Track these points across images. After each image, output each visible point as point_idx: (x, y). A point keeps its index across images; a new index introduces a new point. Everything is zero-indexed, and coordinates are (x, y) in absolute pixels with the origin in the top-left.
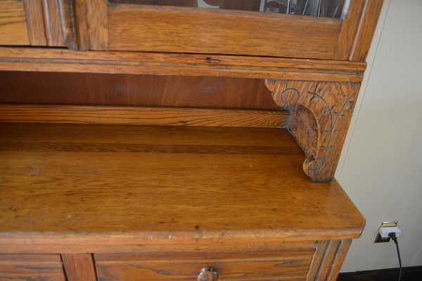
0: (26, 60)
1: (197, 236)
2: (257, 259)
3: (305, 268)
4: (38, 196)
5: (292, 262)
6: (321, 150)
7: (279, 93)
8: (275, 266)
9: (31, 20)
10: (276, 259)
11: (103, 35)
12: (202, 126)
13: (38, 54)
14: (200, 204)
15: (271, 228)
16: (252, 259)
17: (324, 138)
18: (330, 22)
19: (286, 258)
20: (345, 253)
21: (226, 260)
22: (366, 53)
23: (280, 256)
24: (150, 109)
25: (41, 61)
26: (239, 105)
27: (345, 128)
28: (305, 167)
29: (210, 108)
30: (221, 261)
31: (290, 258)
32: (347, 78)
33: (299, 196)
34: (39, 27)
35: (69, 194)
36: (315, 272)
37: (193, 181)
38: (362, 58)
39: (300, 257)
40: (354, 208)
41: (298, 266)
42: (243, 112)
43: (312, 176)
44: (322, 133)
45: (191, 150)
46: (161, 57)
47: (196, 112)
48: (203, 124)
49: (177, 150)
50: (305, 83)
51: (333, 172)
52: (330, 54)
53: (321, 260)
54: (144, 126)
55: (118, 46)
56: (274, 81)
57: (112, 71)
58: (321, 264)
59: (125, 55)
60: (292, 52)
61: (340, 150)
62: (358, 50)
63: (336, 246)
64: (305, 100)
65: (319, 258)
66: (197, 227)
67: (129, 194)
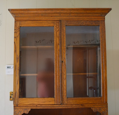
0: (54, 107)
7: (94, 110)
9: (55, 100)
11: (66, 102)
13: (56, 106)
18: (100, 97)
22: (107, 102)
25: (56, 107)
32: (105, 106)
34: (56, 102)
38: (106, 102)
46: (74, 105)
50: (98, 108)
52: (101, 102)
55: (68, 104)
56: (93, 108)
59: (69, 105)
60: (95, 103)
62: (105, 101)
64: (99, 111)
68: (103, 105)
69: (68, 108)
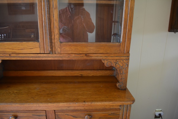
0: (39, 57)
1: (84, 103)
2: (103, 112)
3: (119, 116)
4: (39, 95)
5: (114, 113)
6: (121, 80)
7: (106, 63)
8: (109, 115)
9: (41, 47)
10: (109, 112)
11: (59, 50)
12: (87, 76)
13: (42, 55)
14: (85, 96)
15: (105, 101)
16: (101, 112)
17: (121, 76)
18: (117, 44)
19: (112, 112)
20: (130, 110)
21: (94, 113)
22: (129, 51)
23: (110, 111)
24: (71, 71)
25: (42, 57)
26: (99, 69)
27: (127, 72)
28: (117, 85)
29: (89, 70)
30: (92, 113)
31: (113, 112)
32: (125, 58)
33: (115, 94)
34: (43, 49)
35: (48, 94)
36: (122, 117)
37: (84, 91)
38: (128, 52)
39: (116, 112)
40: (132, 96)
41: (116, 115)
42: (100, 71)
43: (119, 88)
44: (120, 74)
45: (83, 82)
46: (73, 55)
47: (85, 71)
48: (88, 75)
49: (79, 83)
50: (113, 60)
52: (119, 52)
53: (123, 113)
54: (69, 76)
55: (63, 52)
56: (104, 60)
57: (61, 59)
58: (123, 114)
59: (64, 55)
60: (108, 52)
61: (127, 79)
62: (127, 50)
63: (127, 107)
64: (114, 65)
65: (122, 112)
66: (84, 101)
67: (65, 94)
68: (122, 56)
69: (62, 60)
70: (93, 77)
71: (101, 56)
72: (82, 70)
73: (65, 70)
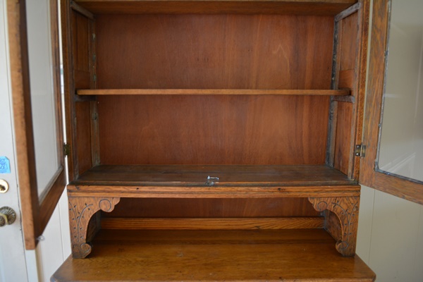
0: (191, 193)
4: (189, 266)
6: (344, 236)
7: (317, 205)
12: (269, 229)
13: (197, 189)
14: (279, 268)
15: (321, 278)
17: (345, 228)
24: (236, 219)
25: (198, 193)
26: (292, 215)
27: (356, 222)
28: (337, 247)
29: (274, 217)
32: (351, 194)
33: (335, 264)
35: (206, 265)
37: (272, 258)
40: (369, 269)
42: (295, 219)
43: (342, 252)
44: (343, 225)
45: (266, 242)
46: (256, 189)
47: (265, 220)
48: (270, 227)
49: (257, 242)
50: (329, 199)
51: (354, 250)
54: (233, 230)
56: (313, 198)
57: (232, 197)
61: (356, 235)
64: (331, 207)
66: (280, 278)
67: (239, 264)
68: (345, 191)
70: (281, 231)
71: (307, 192)
72: (259, 217)
73: (225, 217)
